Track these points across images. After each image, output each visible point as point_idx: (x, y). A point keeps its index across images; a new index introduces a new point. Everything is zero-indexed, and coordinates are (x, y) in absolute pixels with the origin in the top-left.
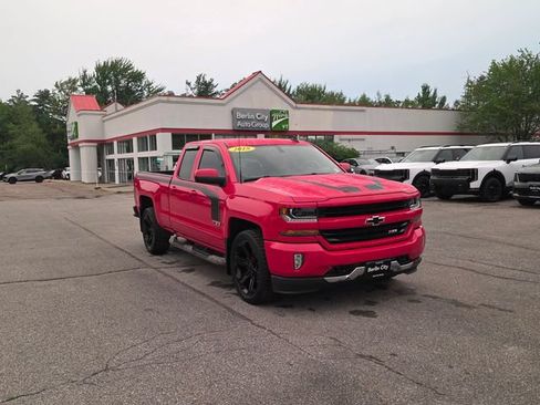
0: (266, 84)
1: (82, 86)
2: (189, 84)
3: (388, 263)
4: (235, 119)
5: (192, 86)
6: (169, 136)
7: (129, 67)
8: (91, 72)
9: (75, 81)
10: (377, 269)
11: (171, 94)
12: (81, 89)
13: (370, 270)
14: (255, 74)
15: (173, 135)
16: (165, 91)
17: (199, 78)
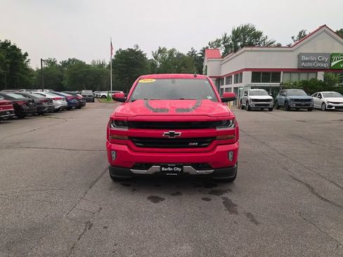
0: (330, 35)
1: (224, 43)
2: (293, 38)
3: (181, 167)
4: (300, 61)
5: (295, 39)
6: (250, 73)
7: (253, 29)
8: (229, 34)
9: (219, 41)
10: (170, 169)
11: (279, 46)
12: (223, 45)
13: (163, 169)
14: (321, 28)
15: (253, 73)
16: (275, 43)
17: (300, 33)
